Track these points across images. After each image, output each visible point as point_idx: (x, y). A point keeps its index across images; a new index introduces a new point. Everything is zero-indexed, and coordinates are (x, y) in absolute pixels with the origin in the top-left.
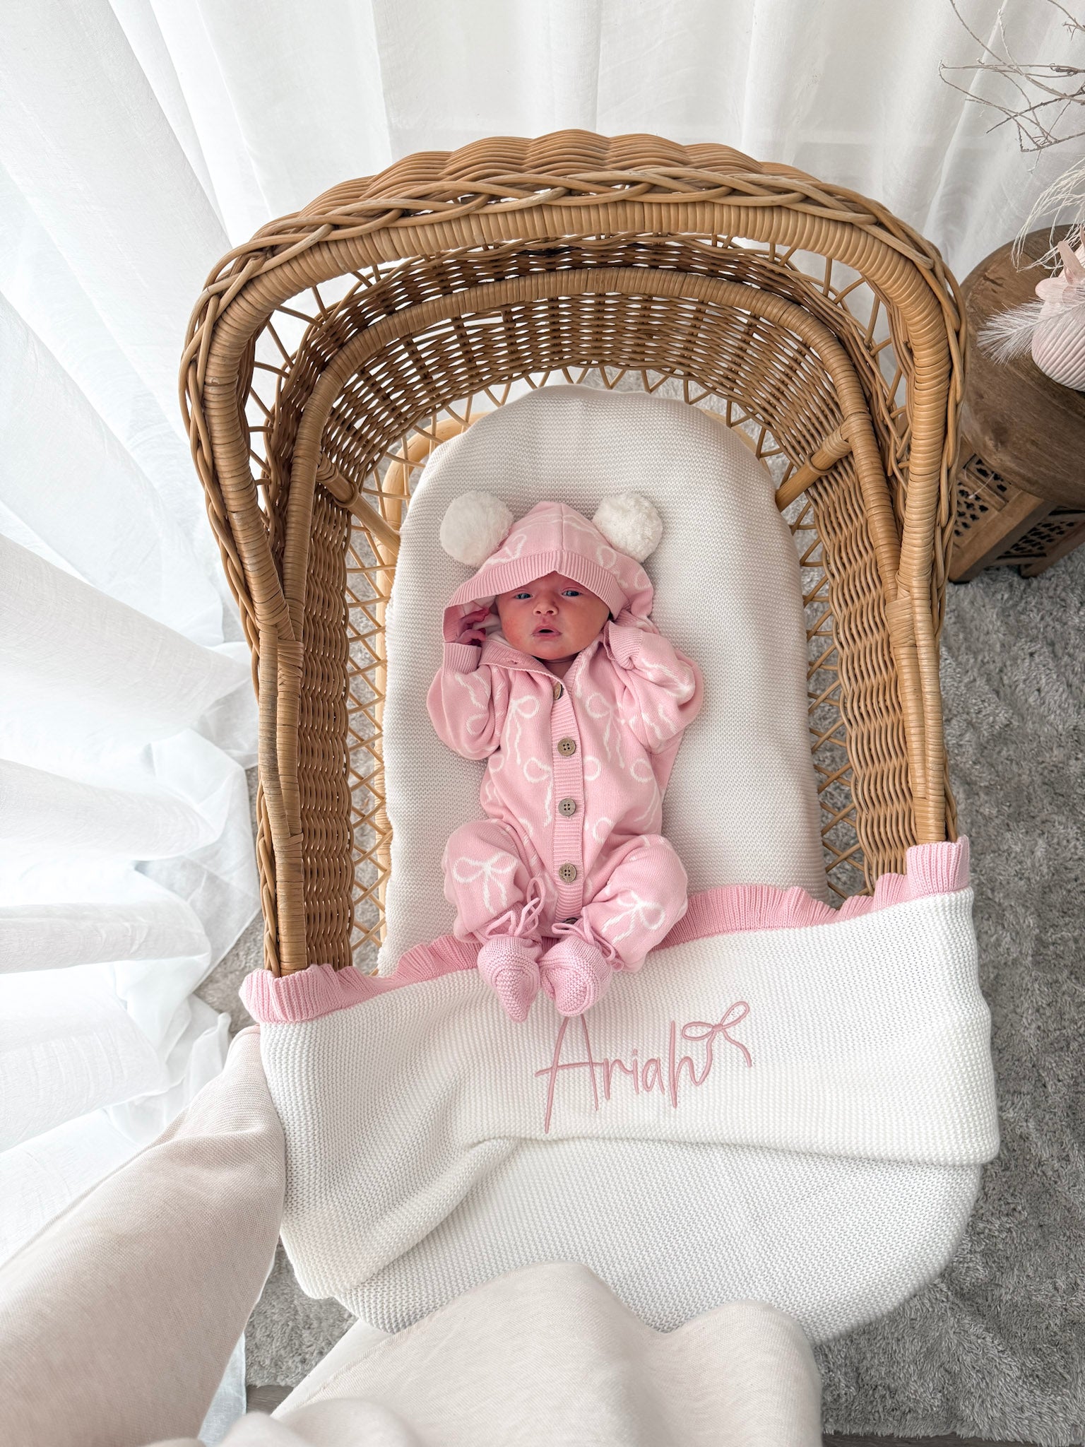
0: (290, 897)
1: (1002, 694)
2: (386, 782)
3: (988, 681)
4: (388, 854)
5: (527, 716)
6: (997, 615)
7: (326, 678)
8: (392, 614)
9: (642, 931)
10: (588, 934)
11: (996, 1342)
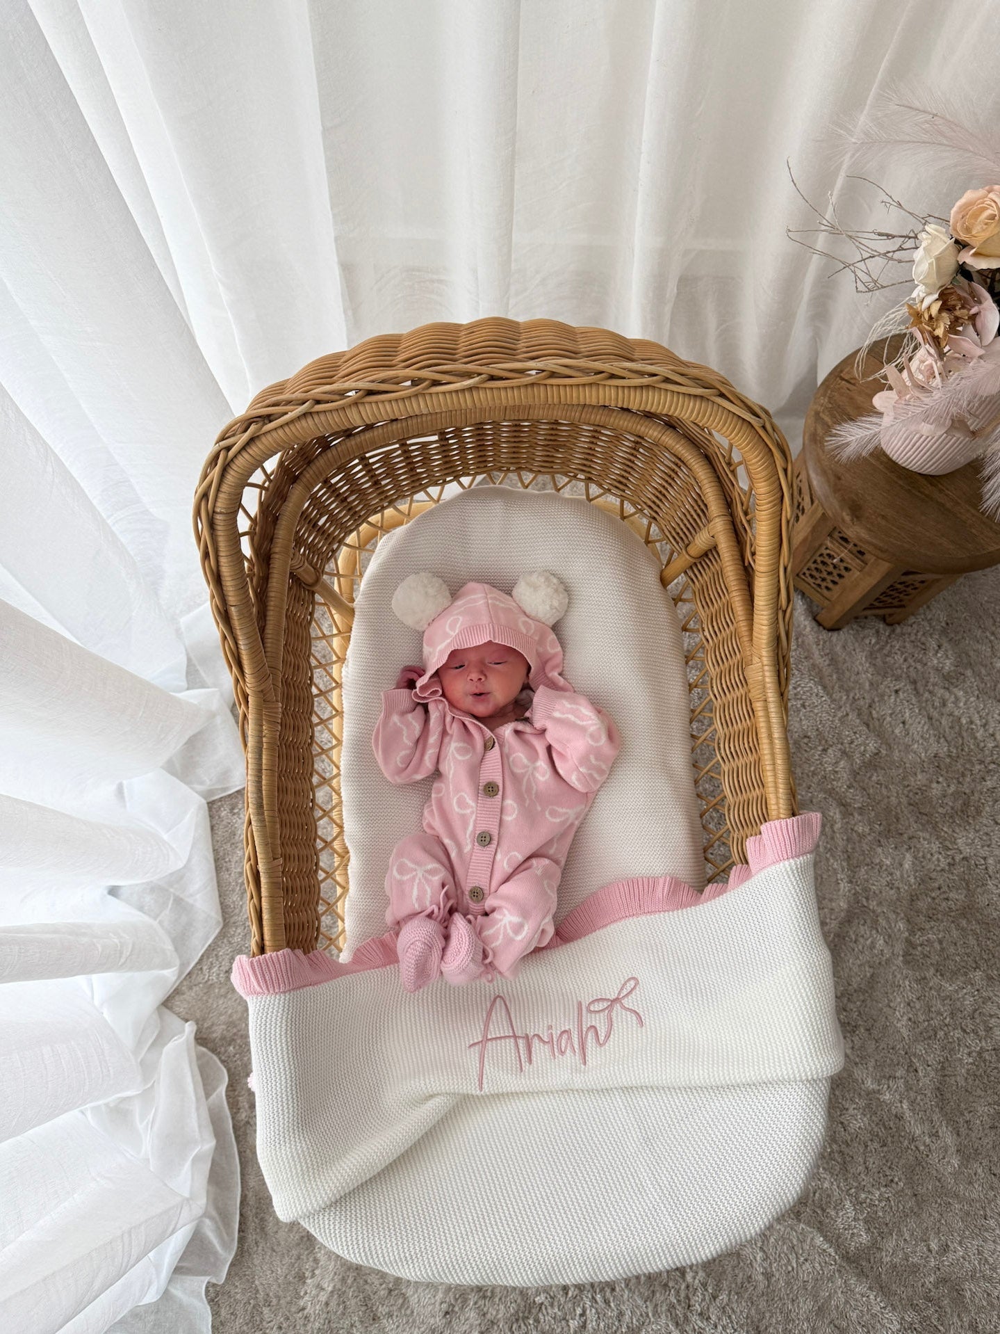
0: (273, 910)
1: (871, 726)
2: (344, 813)
3: (859, 715)
4: (346, 874)
5: (461, 758)
6: (866, 657)
7: (296, 729)
8: (347, 673)
11: (878, 1300)
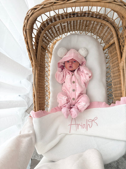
2: (50, 86)
4: (50, 96)
5: (68, 78)
7: (42, 72)
8: (51, 64)
9: (83, 107)
10: (76, 107)
